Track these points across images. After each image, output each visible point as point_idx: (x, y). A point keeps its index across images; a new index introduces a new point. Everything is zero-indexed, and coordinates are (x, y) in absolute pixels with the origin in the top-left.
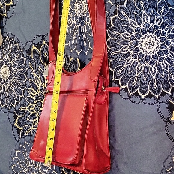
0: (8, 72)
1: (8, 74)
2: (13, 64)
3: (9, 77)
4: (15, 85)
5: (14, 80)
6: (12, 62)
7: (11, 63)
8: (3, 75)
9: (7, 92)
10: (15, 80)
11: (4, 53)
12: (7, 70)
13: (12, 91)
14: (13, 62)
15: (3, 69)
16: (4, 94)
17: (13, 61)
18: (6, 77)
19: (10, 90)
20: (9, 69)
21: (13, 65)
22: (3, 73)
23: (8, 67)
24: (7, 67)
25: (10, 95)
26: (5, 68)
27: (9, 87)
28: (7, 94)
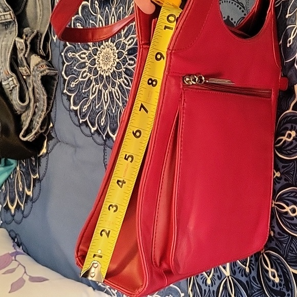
0: (112, 58)
1: (111, 64)
2: (129, 45)
3: (114, 71)
4: (123, 93)
5: (124, 82)
6: (128, 41)
7: (126, 43)
8: (101, 62)
9: (106, 102)
10: (126, 81)
11: (113, 15)
12: (112, 55)
13: (117, 104)
14: (130, 42)
15: (105, 51)
16: (98, 104)
17: (130, 39)
18: (106, 68)
19: (112, 101)
20: (118, 53)
21: (128, 47)
22: (101, 58)
23: (117, 49)
24: (115, 48)
25: (109, 112)
26: (108, 49)
27: (111, 93)
28: (105, 108)
